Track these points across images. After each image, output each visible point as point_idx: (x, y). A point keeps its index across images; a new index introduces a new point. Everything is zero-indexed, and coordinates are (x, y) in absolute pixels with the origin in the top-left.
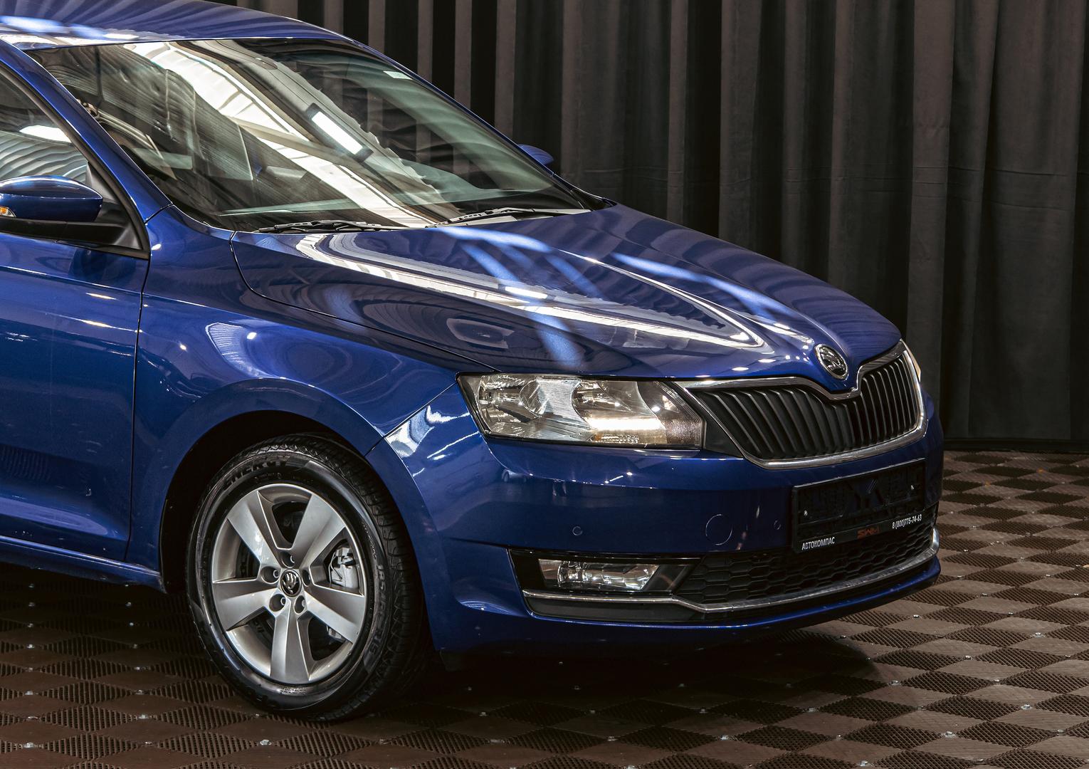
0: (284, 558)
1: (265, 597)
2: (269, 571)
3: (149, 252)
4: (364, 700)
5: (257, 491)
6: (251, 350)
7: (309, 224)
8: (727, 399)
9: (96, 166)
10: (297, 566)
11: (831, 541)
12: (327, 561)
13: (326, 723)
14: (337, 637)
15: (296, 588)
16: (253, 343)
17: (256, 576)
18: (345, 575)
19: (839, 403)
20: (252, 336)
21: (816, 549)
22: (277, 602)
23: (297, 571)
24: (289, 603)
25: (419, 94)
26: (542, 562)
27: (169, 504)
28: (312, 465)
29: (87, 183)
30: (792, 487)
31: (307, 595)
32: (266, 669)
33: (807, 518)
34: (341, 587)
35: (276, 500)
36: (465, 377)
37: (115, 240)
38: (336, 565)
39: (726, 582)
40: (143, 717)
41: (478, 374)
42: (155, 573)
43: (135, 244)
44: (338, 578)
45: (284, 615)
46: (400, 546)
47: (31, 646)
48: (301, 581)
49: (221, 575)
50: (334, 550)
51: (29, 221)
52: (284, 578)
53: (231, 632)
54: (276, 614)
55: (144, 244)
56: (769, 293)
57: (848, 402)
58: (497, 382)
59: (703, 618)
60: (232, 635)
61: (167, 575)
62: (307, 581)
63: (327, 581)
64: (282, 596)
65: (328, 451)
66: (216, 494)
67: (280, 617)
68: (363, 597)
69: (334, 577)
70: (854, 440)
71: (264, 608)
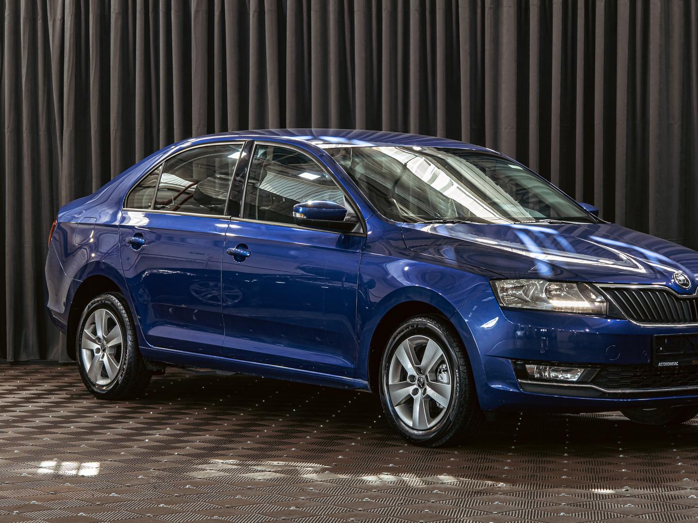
0: (419, 370)
1: (410, 389)
2: (412, 377)
3: (367, 235)
4: (451, 435)
5: (407, 340)
6: (406, 275)
7: (442, 221)
8: (621, 293)
9: (347, 197)
10: (423, 374)
11: (676, 364)
12: (436, 371)
13: (436, 447)
14: (441, 407)
15: (423, 385)
16: (407, 272)
17: (406, 380)
18: (444, 377)
19: (684, 300)
20: (406, 268)
21: (667, 367)
22: (415, 392)
23: (424, 376)
24: (420, 391)
25: (528, 176)
26: (527, 366)
27: (371, 350)
28: (429, 326)
29: (343, 204)
30: (652, 336)
31: (427, 387)
32: (410, 424)
33: (662, 351)
34: (442, 382)
35: (416, 344)
36: (495, 281)
37: (352, 230)
38: (440, 372)
39: (618, 379)
40: (353, 444)
41: (500, 279)
42: (366, 382)
43: (362, 231)
44: (441, 379)
45: (418, 398)
46: (465, 361)
47: (321, 426)
48: (426, 381)
49: (393, 381)
50: (439, 366)
51: (313, 220)
52: (419, 380)
53: (396, 407)
54: (415, 397)
55: (365, 230)
56: (656, 251)
57: (691, 300)
58: (508, 284)
59: (607, 395)
60: (397, 409)
61: (371, 384)
62: (427, 380)
63: (437, 380)
64: (418, 389)
65: (436, 319)
66: (391, 342)
67: (416, 399)
68: (450, 386)
69: (439, 378)
70: (692, 318)
71: (410, 395)
